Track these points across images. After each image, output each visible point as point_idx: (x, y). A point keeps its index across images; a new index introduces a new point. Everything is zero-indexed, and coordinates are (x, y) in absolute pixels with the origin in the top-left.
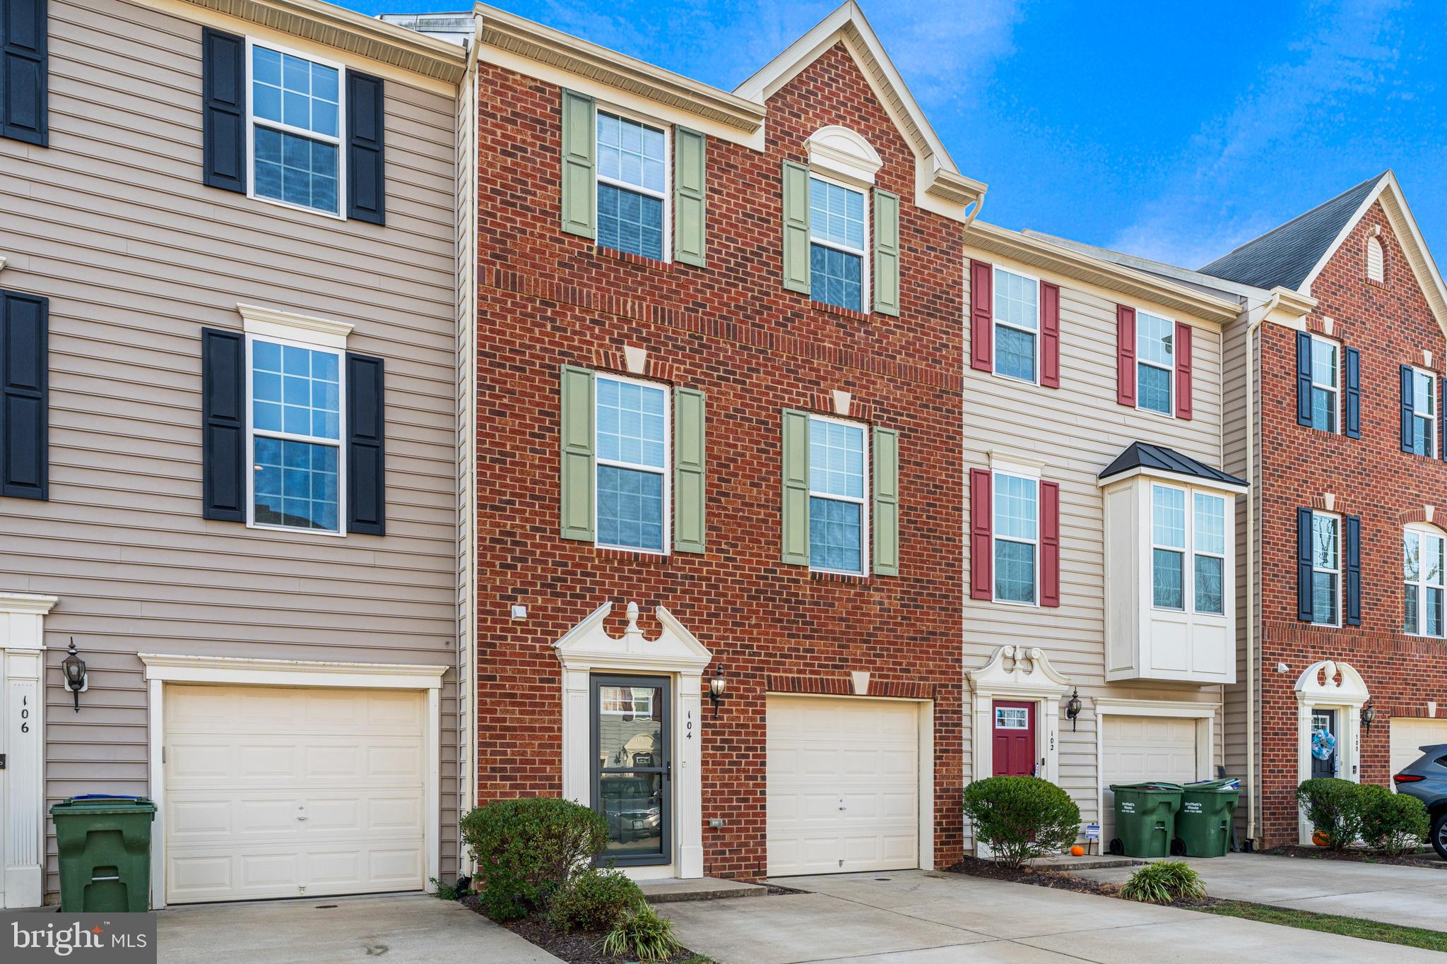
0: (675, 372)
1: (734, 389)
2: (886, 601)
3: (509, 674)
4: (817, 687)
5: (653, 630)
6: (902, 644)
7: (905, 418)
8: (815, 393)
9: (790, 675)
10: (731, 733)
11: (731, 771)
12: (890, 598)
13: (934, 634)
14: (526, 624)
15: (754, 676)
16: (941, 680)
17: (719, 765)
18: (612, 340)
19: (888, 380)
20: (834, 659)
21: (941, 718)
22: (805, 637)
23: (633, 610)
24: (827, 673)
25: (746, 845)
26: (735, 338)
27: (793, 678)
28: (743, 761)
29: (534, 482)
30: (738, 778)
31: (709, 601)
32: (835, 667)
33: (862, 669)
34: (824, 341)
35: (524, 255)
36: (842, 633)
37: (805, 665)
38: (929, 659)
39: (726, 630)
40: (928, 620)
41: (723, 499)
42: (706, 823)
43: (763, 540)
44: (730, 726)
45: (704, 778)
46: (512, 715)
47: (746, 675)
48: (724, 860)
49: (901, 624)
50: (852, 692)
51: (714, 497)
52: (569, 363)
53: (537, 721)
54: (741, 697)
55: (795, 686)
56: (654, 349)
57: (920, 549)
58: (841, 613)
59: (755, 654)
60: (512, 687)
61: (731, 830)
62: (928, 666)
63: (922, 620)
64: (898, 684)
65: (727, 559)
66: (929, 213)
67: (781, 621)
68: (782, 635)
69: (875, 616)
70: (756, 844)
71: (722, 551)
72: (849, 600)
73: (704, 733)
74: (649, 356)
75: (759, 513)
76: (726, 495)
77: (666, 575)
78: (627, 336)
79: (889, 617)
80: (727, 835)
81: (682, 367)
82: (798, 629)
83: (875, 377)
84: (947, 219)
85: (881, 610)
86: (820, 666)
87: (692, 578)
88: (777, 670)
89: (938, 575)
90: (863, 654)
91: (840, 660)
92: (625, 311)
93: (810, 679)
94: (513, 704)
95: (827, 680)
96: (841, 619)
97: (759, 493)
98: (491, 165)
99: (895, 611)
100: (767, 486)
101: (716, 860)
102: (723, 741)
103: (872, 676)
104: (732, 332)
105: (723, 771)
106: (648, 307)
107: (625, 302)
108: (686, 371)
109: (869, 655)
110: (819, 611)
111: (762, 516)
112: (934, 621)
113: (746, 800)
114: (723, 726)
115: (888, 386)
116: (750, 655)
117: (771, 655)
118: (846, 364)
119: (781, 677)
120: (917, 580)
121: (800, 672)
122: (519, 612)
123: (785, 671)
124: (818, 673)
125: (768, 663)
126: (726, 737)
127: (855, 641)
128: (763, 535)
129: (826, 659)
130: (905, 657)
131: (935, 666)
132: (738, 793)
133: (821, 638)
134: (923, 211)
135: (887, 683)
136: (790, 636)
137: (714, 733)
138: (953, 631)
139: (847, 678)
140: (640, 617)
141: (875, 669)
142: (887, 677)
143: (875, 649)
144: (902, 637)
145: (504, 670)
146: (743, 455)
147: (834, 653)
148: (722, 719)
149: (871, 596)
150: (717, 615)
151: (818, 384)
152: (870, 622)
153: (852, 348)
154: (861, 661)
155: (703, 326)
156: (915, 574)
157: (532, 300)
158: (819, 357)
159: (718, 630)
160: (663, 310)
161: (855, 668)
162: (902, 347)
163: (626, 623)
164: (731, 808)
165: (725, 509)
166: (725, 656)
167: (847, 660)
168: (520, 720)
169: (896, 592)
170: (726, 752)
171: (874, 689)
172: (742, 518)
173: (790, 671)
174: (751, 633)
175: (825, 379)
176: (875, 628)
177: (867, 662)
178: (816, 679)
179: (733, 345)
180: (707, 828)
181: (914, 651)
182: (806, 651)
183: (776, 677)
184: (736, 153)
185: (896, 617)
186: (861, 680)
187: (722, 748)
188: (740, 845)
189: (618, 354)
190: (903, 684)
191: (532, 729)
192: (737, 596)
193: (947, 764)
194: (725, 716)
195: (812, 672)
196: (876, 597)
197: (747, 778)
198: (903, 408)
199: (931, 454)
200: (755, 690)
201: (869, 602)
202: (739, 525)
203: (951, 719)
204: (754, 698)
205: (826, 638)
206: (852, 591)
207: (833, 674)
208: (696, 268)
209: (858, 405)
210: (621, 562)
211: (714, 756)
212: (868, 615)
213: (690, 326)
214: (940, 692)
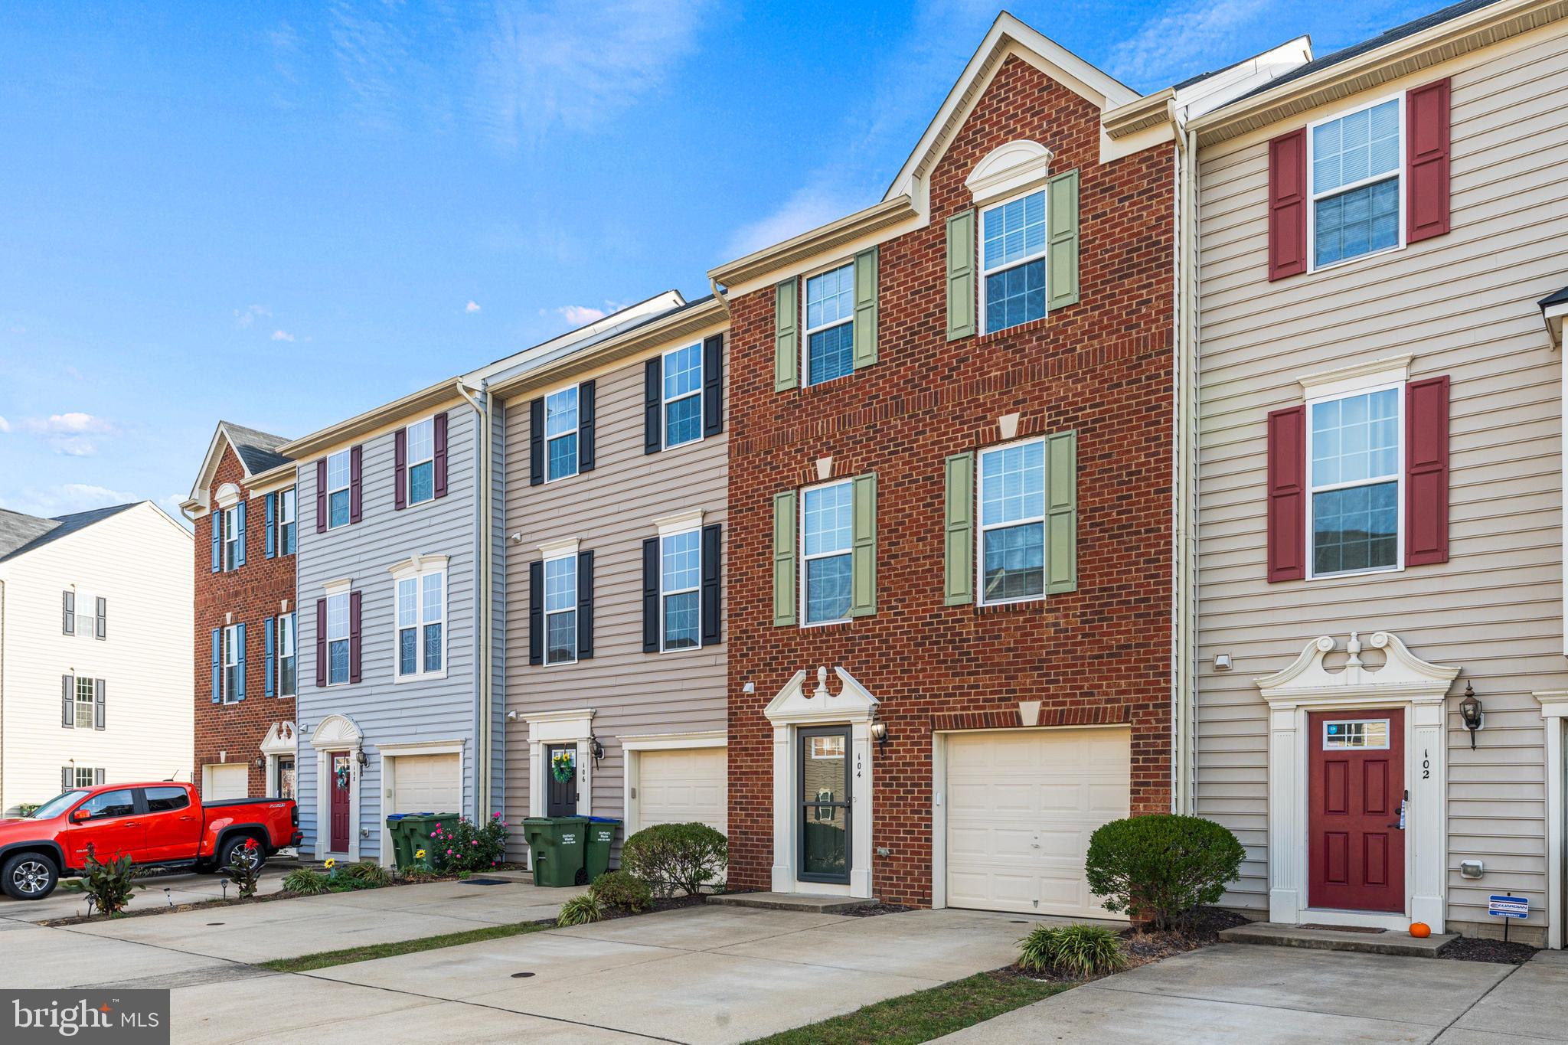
0: (854, 465)
1: (902, 458)
2: (1062, 621)
3: (745, 733)
4: (981, 722)
5: (835, 687)
6: (1083, 665)
7: (1088, 411)
8: (980, 429)
9: (953, 713)
10: (898, 771)
11: (898, 805)
12: (1067, 616)
13: (1129, 647)
14: (754, 695)
15: (920, 717)
16: (1138, 699)
17: (888, 800)
18: (809, 460)
19: (1066, 378)
20: (1001, 692)
21: (1138, 745)
22: (969, 674)
23: (822, 672)
24: (992, 707)
25: (911, 873)
26: (902, 413)
27: (956, 716)
28: (909, 796)
29: (759, 589)
30: (904, 812)
31: (881, 655)
32: (1000, 699)
33: (1032, 698)
34: (991, 372)
35: (754, 424)
36: (1009, 663)
37: (970, 701)
38: (1119, 677)
39: (895, 679)
40: (1119, 633)
41: (893, 561)
42: (874, 851)
43: (928, 588)
44: (898, 765)
45: (875, 811)
46: (746, 763)
47: (912, 717)
48: (892, 885)
49: (1082, 643)
50: (1020, 724)
51: (883, 562)
52: (781, 491)
53: (760, 767)
54: (907, 737)
55: (959, 723)
56: (839, 452)
57: (1108, 552)
58: (1009, 643)
59: (921, 697)
60: (746, 743)
61: (898, 859)
62: (1119, 685)
63: (1110, 634)
64: (1077, 710)
65: (896, 614)
66: (1122, 160)
67: (945, 662)
68: (947, 675)
69: (1049, 639)
70: (920, 874)
71: (892, 608)
72: (1017, 628)
73: (875, 772)
74: (835, 460)
75: (925, 564)
76: (896, 556)
77: (847, 639)
78: (820, 451)
79: (1067, 638)
80: (895, 864)
81: (860, 458)
82: (962, 667)
83: (1050, 382)
84: (1148, 150)
85: (1056, 632)
86: (985, 700)
87: (867, 637)
88: (942, 710)
89: (1134, 578)
90: (1034, 683)
91: (1007, 692)
92: (817, 432)
93: (973, 715)
94: (747, 755)
95: (992, 714)
96: (1009, 650)
97: (924, 545)
98: (736, 370)
99: (1073, 630)
100: (932, 537)
101: (885, 885)
102: (891, 778)
103: (1044, 704)
104: (901, 407)
105: (892, 805)
106: (833, 420)
107: (817, 424)
108: (863, 460)
109: (1041, 683)
110: (984, 645)
111: (928, 567)
112: (1129, 632)
113: (912, 832)
114: (891, 765)
115: (1066, 384)
116: (916, 698)
117: (935, 696)
118: (1014, 384)
119: (944, 716)
120: (1104, 590)
121: (963, 708)
122: (749, 688)
123: (949, 709)
124: (983, 708)
125: (933, 703)
126: (895, 775)
127: (1024, 670)
128: (928, 584)
129: (991, 693)
130: (1087, 680)
131: (1129, 685)
132: (905, 825)
133: (986, 672)
134: (1112, 163)
135: (1062, 711)
136: (954, 675)
137: (884, 772)
138: (1155, 640)
139: (1014, 710)
140: (828, 678)
141: (1048, 697)
142: (1064, 703)
143: (1048, 675)
144: (1083, 657)
145: (741, 731)
146: (911, 515)
147: (1000, 685)
148: (891, 758)
149: (1044, 619)
150: (887, 666)
151: (985, 417)
152: (1042, 647)
153: (1022, 363)
154: (1031, 690)
155: (875, 414)
156: (1101, 582)
157: (758, 455)
158: (984, 390)
159: (888, 679)
160: (844, 417)
161: (1023, 699)
162: (1083, 334)
163: (817, 685)
164: (898, 839)
165: (895, 569)
166: (894, 702)
167: (1015, 691)
168: (751, 767)
169: (1075, 608)
170: (894, 788)
171: (1045, 719)
172: (909, 573)
173: (954, 709)
174: (917, 677)
175: (991, 410)
176: (1048, 653)
177: (1038, 690)
178: (980, 714)
179: (902, 419)
180: (877, 858)
181: (1099, 671)
182: (971, 687)
183: (939, 716)
184: (906, 242)
185: (1075, 637)
186: (1030, 711)
187: (891, 785)
188: (906, 873)
189: (813, 469)
190: (1083, 710)
191: (757, 773)
192: (905, 646)
193: (1147, 800)
194: (894, 756)
195: (975, 708)
196: (1050, 618)
197: (913, 812)
198: (1085, 401)
199: (1125, 438)
200: (920, 730)
201: (1041, 626)
202: (907, 580)
203: (1153, 745)
204: (919, 737)
205: (992, 672)
206: (1021, 618)
207: (999, 707)
208: (871, 366)
209: (1028, 421)
210: (815, 636)
211: (884, 792)
212: (1040, 640)
213: (865, 420)
214: (1136, 715)
